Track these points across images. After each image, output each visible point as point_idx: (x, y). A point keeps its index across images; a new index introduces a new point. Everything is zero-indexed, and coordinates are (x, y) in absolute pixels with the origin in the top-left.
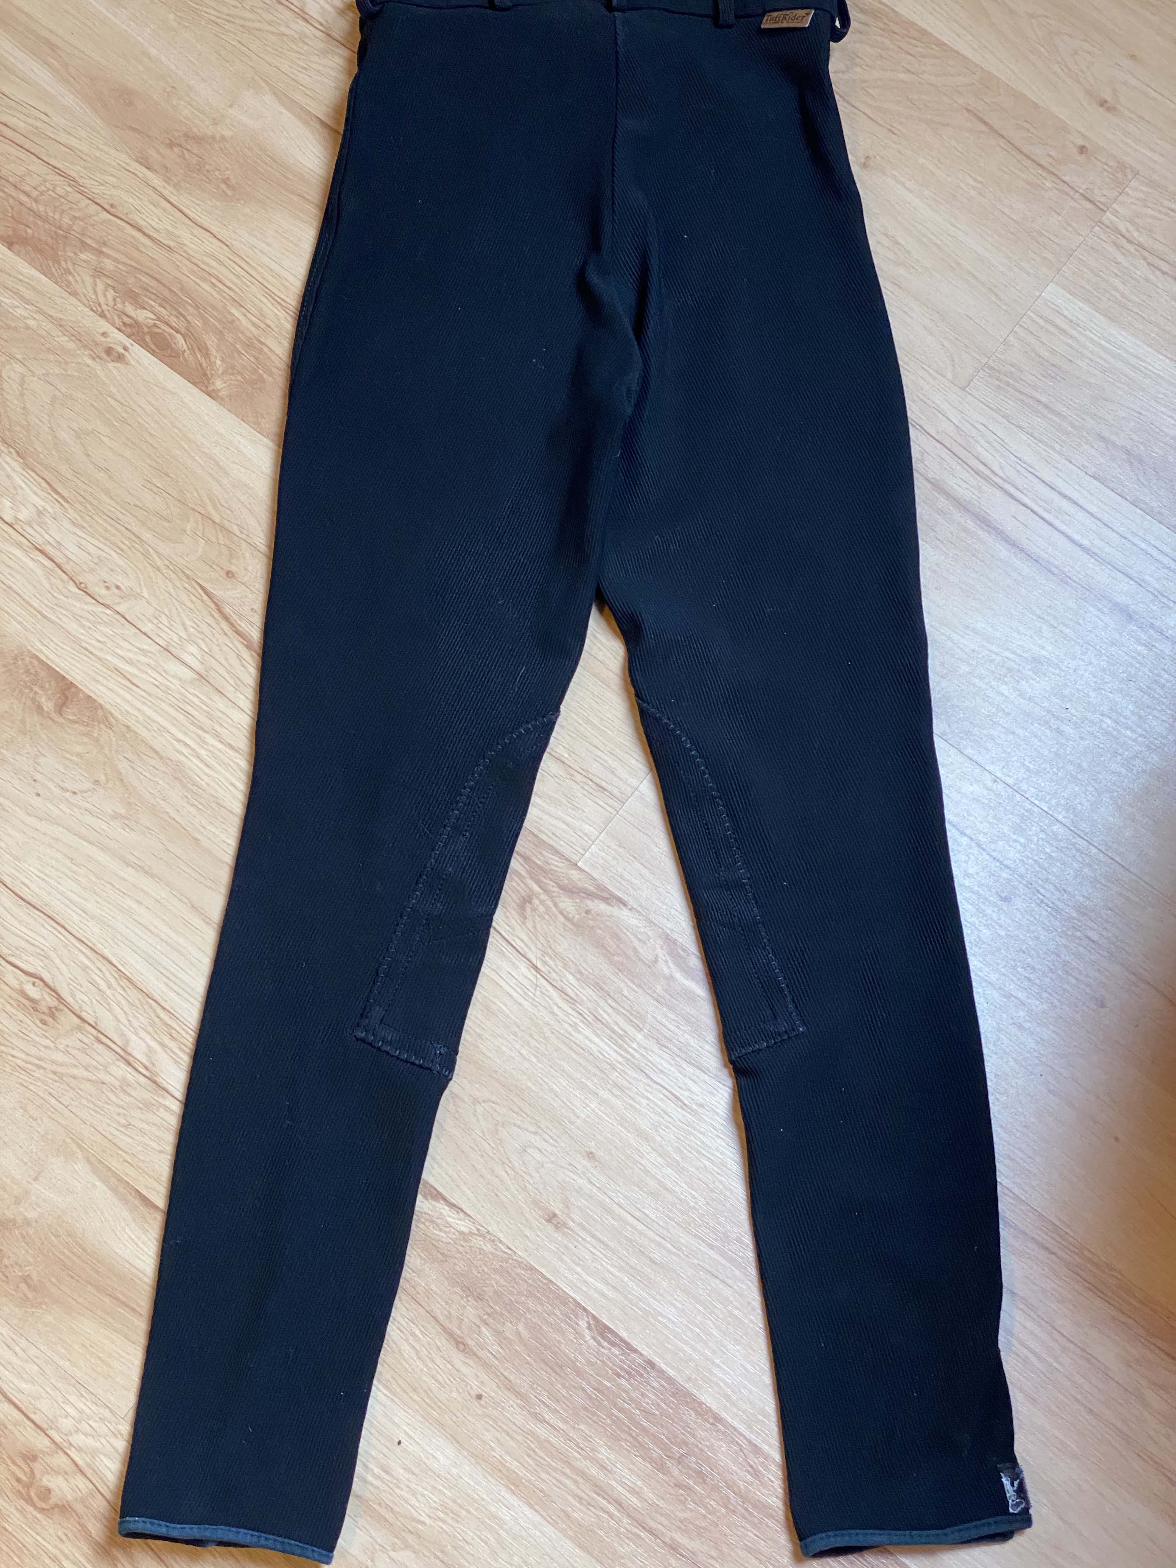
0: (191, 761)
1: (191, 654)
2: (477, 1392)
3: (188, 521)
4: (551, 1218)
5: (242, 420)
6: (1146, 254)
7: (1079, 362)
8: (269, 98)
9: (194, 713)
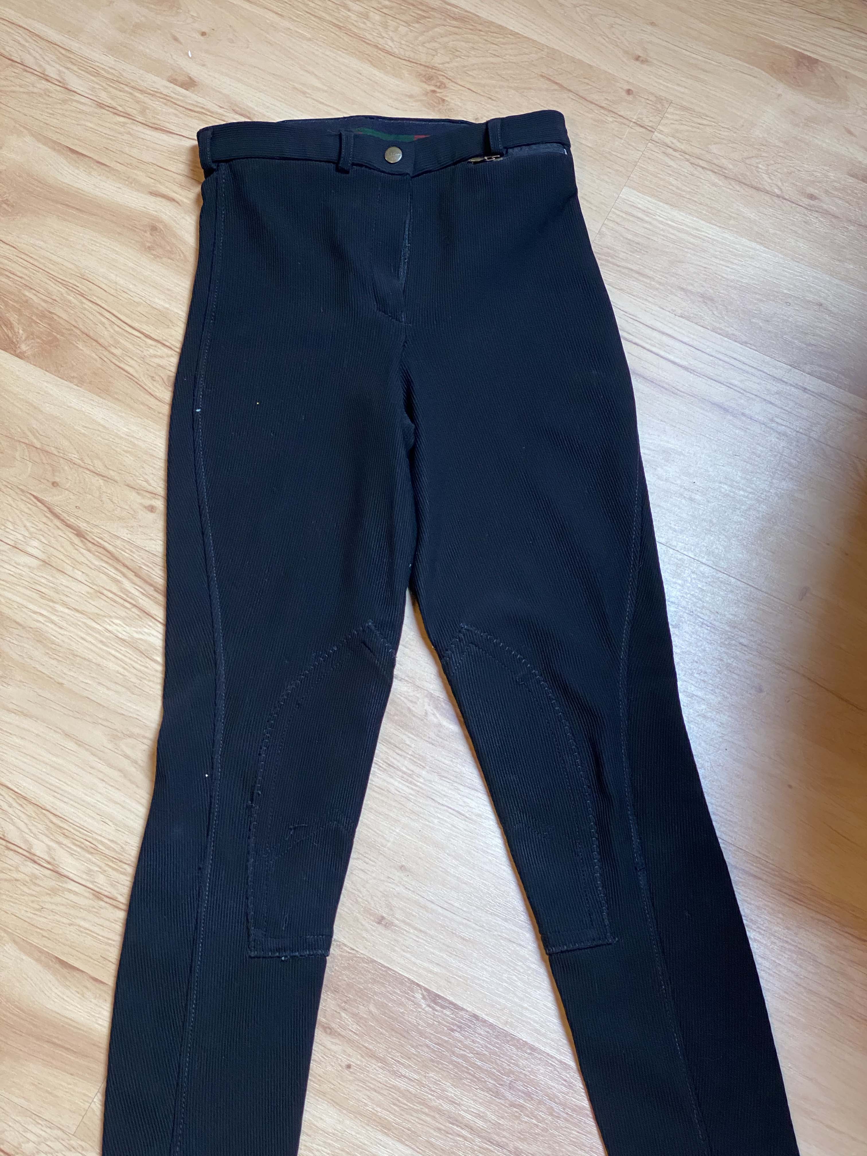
0: (47, 626)
1: (34, 547)
2: (346, 1063)
3: (17, 450)
4: (381, 920)
5: (46, 371)
6: (687, 157)
7: (655, 238)
8: (28, 139)
9: (43, 590)
